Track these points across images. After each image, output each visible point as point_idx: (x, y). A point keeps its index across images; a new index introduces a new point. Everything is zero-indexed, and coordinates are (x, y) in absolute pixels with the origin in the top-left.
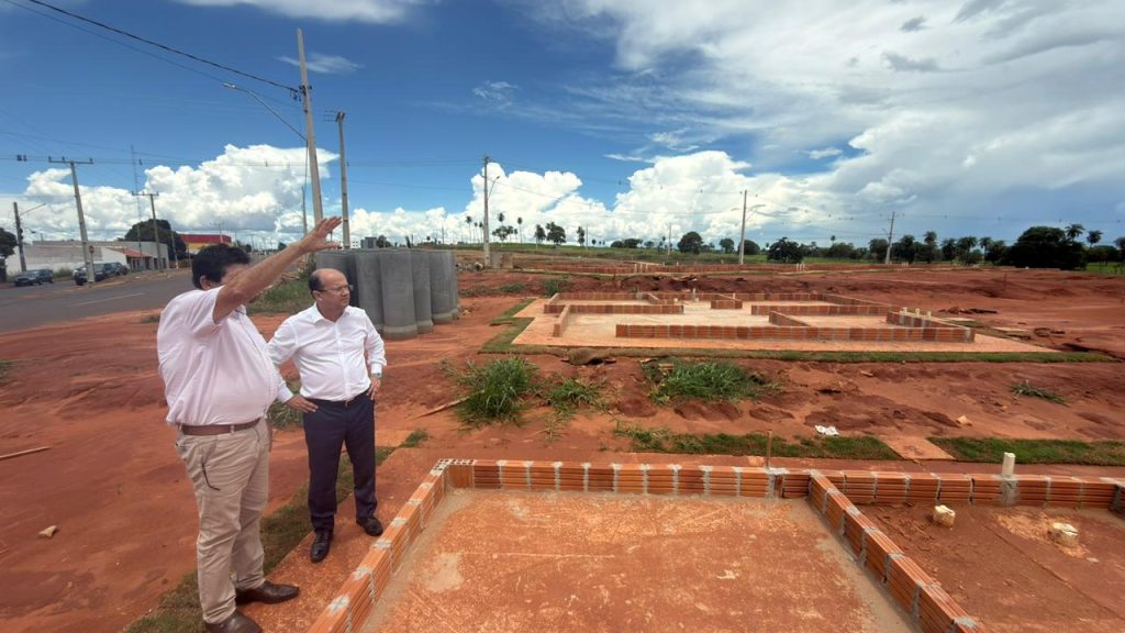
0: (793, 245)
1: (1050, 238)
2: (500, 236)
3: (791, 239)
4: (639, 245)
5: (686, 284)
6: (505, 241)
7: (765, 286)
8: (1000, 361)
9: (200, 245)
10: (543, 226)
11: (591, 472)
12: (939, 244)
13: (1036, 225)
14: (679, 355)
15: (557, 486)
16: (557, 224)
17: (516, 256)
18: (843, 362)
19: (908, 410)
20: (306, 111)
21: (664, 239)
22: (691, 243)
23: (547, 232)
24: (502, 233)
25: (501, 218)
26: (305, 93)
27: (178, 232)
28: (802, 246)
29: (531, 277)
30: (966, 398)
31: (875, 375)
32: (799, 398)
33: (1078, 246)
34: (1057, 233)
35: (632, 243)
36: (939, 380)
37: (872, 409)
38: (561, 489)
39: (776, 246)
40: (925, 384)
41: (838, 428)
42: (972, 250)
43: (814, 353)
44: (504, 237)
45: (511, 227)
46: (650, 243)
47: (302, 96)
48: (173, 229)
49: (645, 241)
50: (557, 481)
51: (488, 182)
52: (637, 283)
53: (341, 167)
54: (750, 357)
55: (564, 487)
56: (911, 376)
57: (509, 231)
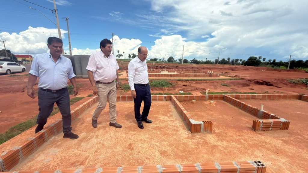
0: (196, 61)
1: (255, 59)
2: (118, 57)
3: (196, 59)
4: (157, 60)
5: (164, 67)
6: (120, 58)
7: (183, 68)
8: (222, 80)
9: (22, 58)
10: (131, 54)
11: (128, 97)
12: (231, 60)
13: (251, 56)
14: (155, 80)
15: (121, 100)
16: (134, 54)
17: (122, 62)
18: (190, 81)
19: (199, 88)
20: (56, 17)
21: (164, 58)
22: (171, 59)
23: (132, 56)
24: (119, 56)
25: (118, 52)
26: (55, 11)
27: (14, 54)
28: (199, 61)
29: (124, 66)
30: (212, 86)
31: (196, 83)
32: (178, 87)
33: (260, 61)
34: (256, 58)
35: (155, 60)
36: (208, 84)
37: (192, 88)
38: (122, 101)
39: (192, 61)
40: (205, 84)
41: (184, 91)
42: (238, 62)
43: (185, 79)
44: (119, 57)
45: (121, 54)
46: (160, 60)
47: (55, 12)
48: (11, 53)
49: (159, 59)
50: (121, 99)
51: (113, 40)
52: (152, 67)
53: (68, 35)
54: (171, 80)
55: (122, 100)
56: (203, 83)
57: (121, 55)
